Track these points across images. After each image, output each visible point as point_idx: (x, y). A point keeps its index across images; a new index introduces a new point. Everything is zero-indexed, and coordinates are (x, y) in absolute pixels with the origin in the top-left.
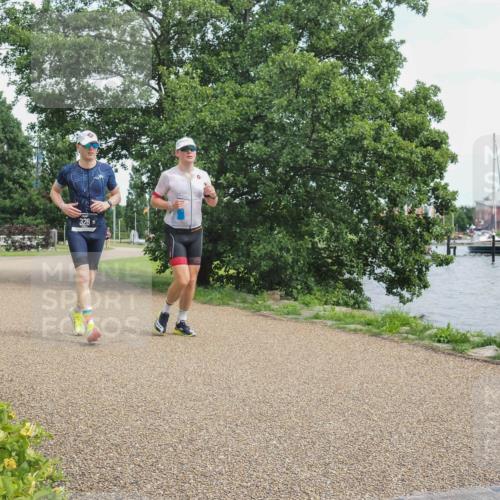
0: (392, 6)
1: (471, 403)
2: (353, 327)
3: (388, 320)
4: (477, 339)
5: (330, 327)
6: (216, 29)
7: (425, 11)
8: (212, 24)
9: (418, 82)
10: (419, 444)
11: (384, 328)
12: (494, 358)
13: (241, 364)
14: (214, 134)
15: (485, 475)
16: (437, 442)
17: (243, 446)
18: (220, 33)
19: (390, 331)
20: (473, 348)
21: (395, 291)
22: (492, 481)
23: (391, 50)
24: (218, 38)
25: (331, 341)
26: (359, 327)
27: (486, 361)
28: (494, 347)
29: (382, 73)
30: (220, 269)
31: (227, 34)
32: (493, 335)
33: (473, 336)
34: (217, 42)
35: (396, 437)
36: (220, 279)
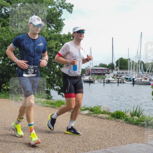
0: (62, 9)
1: (80, 127)
2: (47, 105)
3: (57, 103)
4: (83, 108)
5: (39, 105)
6: (5, 10)
7: (71, 12)
8: (4, 8)
9: (69, 32)
10: (64, 141)
11: (56, 105)
12: (88, 114)
13: (9, 118)
14: (4, 43)
15: (83, 149)
16: (70, 140)
17: (8, 145)
18: (7, 11)
19: (58, 106)
20: (82, 111)
21: (61, 93)
22: (85, 151)
23: (61, 21)
24: (6, 13)
25: (39, 110)
26: (49, 105)
27: (85, 115)
28: (88, 110)
29: (58, 28)
30: (5, 86)
31: (9, 12)
32: (88, 107)
33: (83, 107)
34: (5, 14)
35: (57, 139)
36: (5, 90)
